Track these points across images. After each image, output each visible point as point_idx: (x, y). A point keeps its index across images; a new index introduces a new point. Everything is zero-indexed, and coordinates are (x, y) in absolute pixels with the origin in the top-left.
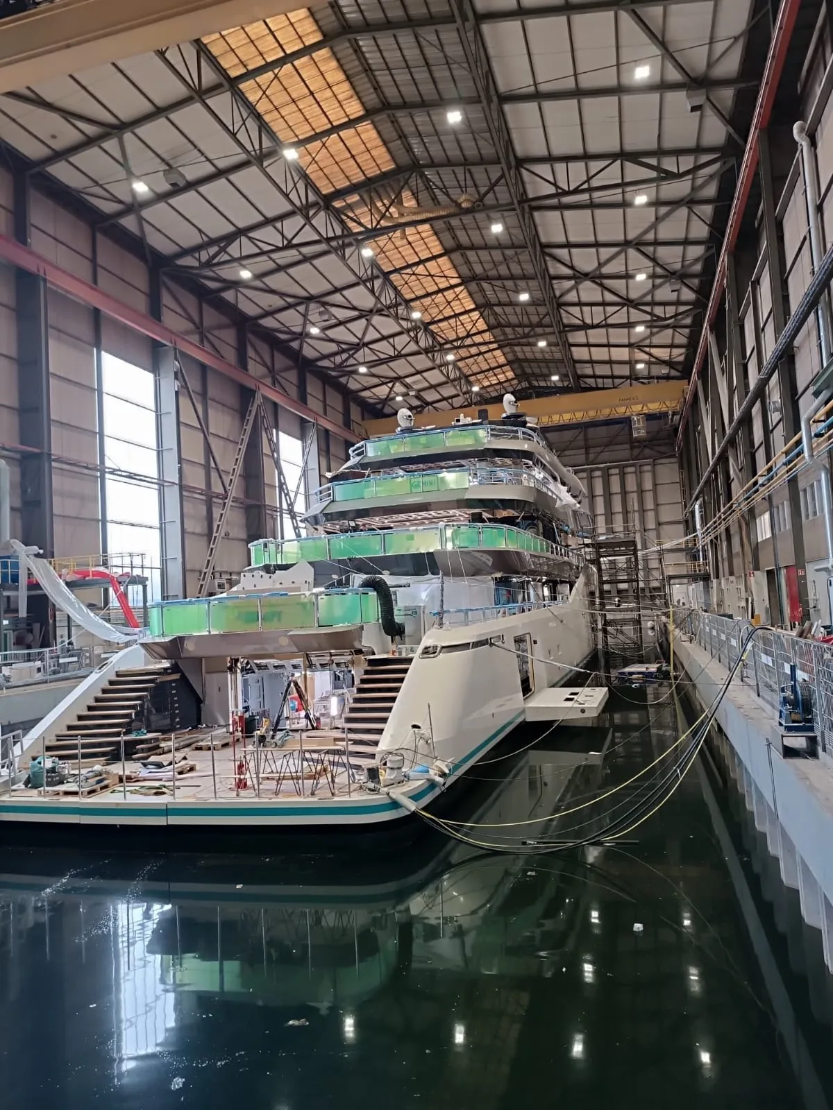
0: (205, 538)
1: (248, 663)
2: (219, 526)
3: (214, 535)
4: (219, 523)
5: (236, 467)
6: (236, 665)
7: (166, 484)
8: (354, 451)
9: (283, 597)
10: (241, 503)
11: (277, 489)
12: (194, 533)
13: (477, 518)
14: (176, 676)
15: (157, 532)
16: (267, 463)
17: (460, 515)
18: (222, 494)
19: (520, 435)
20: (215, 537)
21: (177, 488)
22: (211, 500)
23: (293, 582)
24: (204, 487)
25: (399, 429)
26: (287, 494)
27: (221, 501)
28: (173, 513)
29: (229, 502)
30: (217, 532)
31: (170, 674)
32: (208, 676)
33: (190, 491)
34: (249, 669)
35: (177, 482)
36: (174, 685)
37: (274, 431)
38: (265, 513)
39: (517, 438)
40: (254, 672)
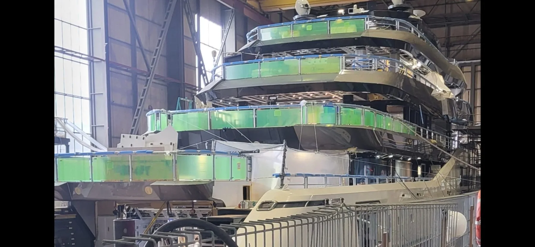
0: (131, 110)
1: (134, 211)
2: (142, 100)
3: (138, 107)
4: (142, 98)
5: (158, 48)
6: (122, 211)
7: (95, 60)
8: (250, 36)
9: (150, 155)
10: (163, 81)
11: (197, 70)
12: (121, 106)
13: (347, 100)
14: (73, 216)
15: (88, 102)
16: (187, 44)
17: (336, 98)
18: (144, 72)
19: (397, 25)
20: (139, 110)
21: (104, 64)
22: (136, 76)
23: (161, 144)
24: (130, 65)
25: (296, 17)
26: (205, 75)
27: (145, 78)
28: (102, 87)
29: (151, 79)
30: (140, 106)
31: (67, 213)
32: (100, 218)
33: (117, 68)
34: (135, 216)
35: (104, 59)
36: (70, 223)
37: (196, 16)
38: (184, 91)
39: (394, 28)
40: (139, 218)
